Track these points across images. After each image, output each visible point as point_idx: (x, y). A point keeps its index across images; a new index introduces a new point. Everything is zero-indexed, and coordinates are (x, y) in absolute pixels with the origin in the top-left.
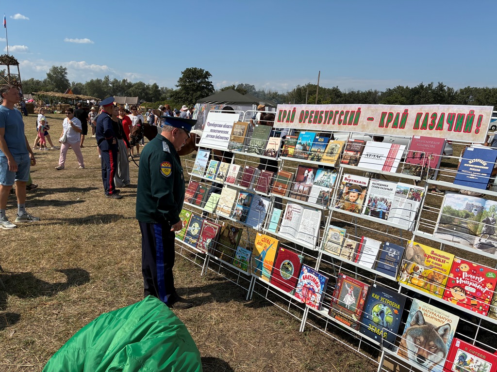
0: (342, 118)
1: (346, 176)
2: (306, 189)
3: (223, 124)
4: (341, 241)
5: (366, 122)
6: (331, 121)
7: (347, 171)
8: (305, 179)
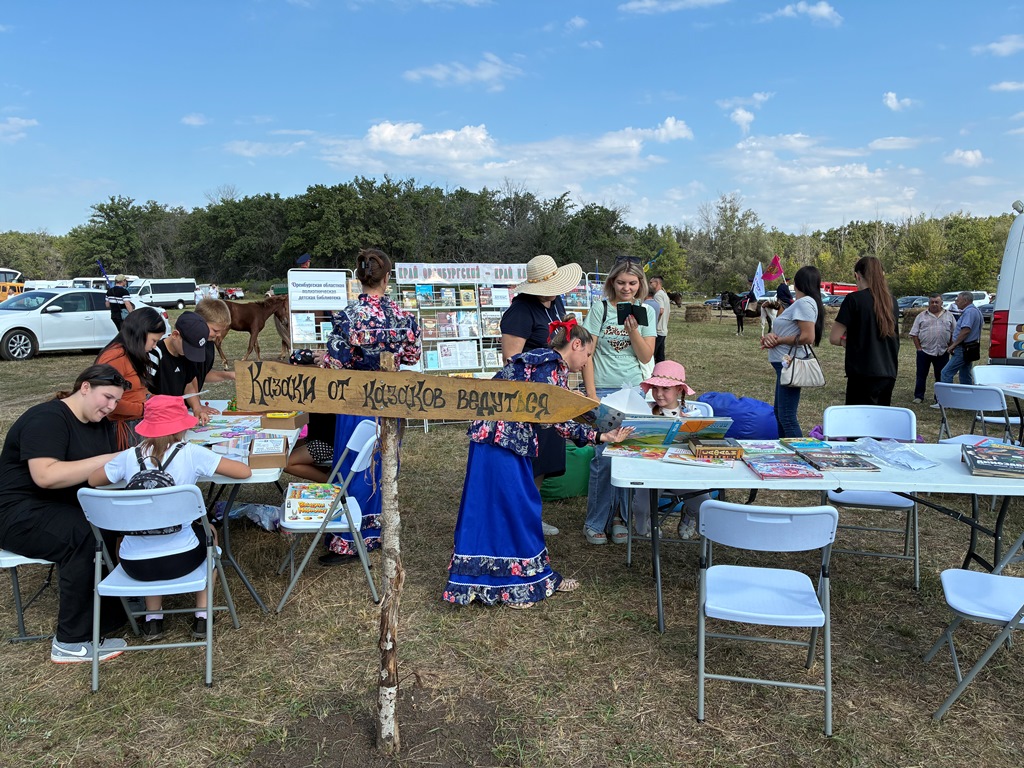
0: (465, 273)
1: (483, 313)
2: (455, 329)
3: (323, 283)
4: (495, 355)
5: (485, 276)
6: (456, 276)
7: (483, 309)
8: (450, 321)
